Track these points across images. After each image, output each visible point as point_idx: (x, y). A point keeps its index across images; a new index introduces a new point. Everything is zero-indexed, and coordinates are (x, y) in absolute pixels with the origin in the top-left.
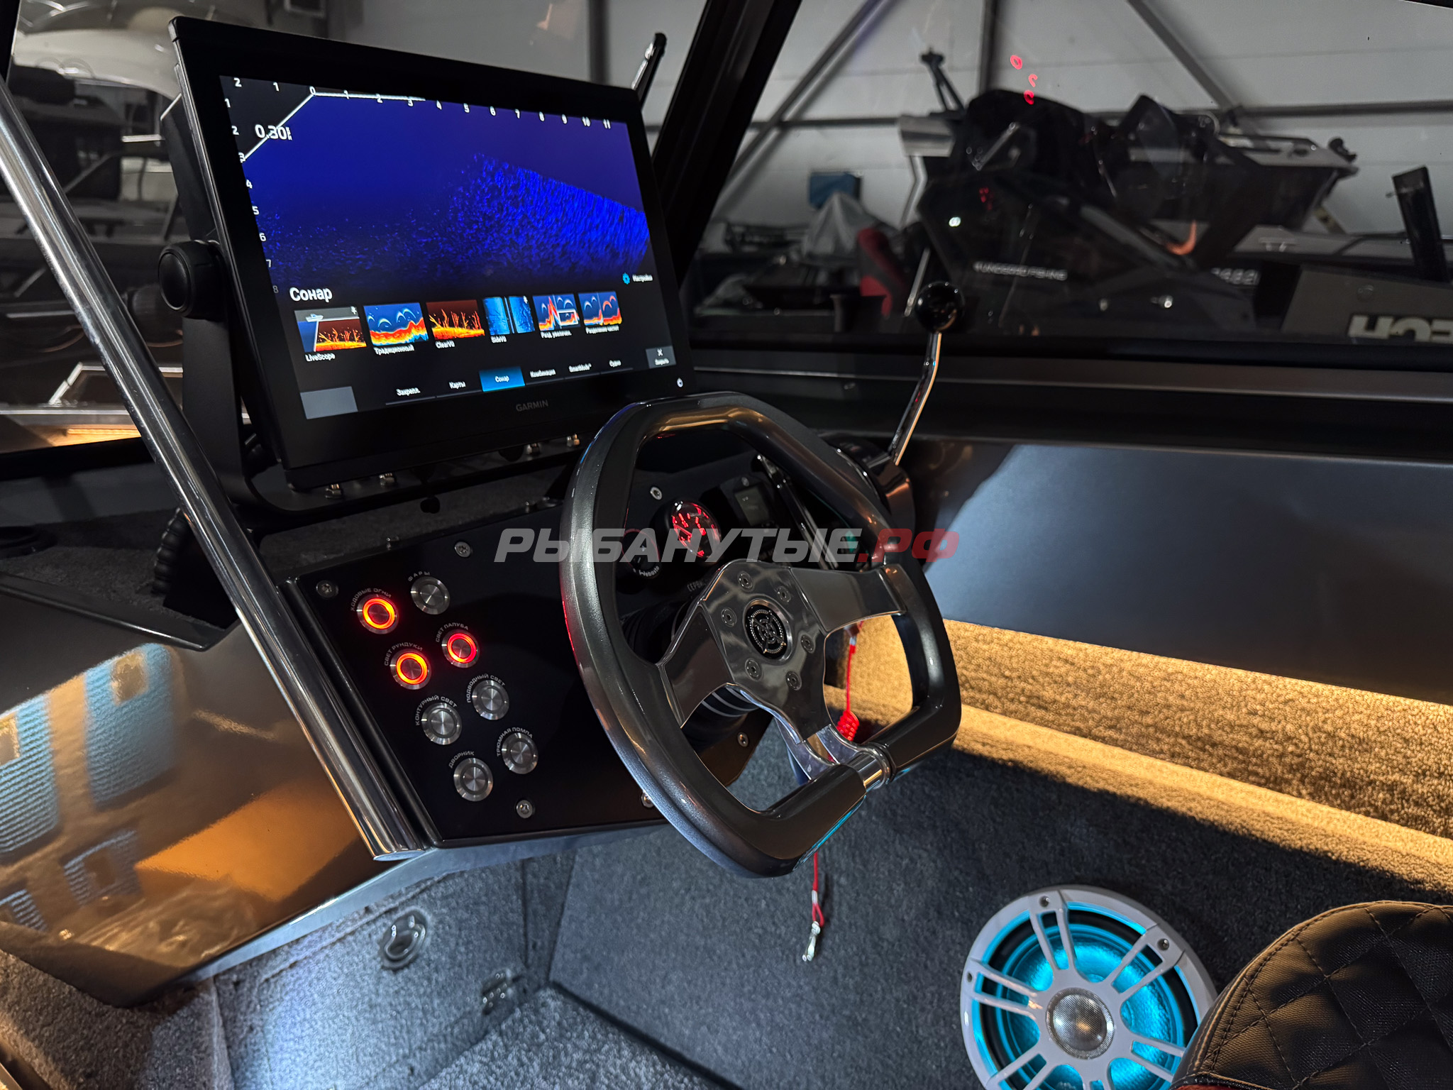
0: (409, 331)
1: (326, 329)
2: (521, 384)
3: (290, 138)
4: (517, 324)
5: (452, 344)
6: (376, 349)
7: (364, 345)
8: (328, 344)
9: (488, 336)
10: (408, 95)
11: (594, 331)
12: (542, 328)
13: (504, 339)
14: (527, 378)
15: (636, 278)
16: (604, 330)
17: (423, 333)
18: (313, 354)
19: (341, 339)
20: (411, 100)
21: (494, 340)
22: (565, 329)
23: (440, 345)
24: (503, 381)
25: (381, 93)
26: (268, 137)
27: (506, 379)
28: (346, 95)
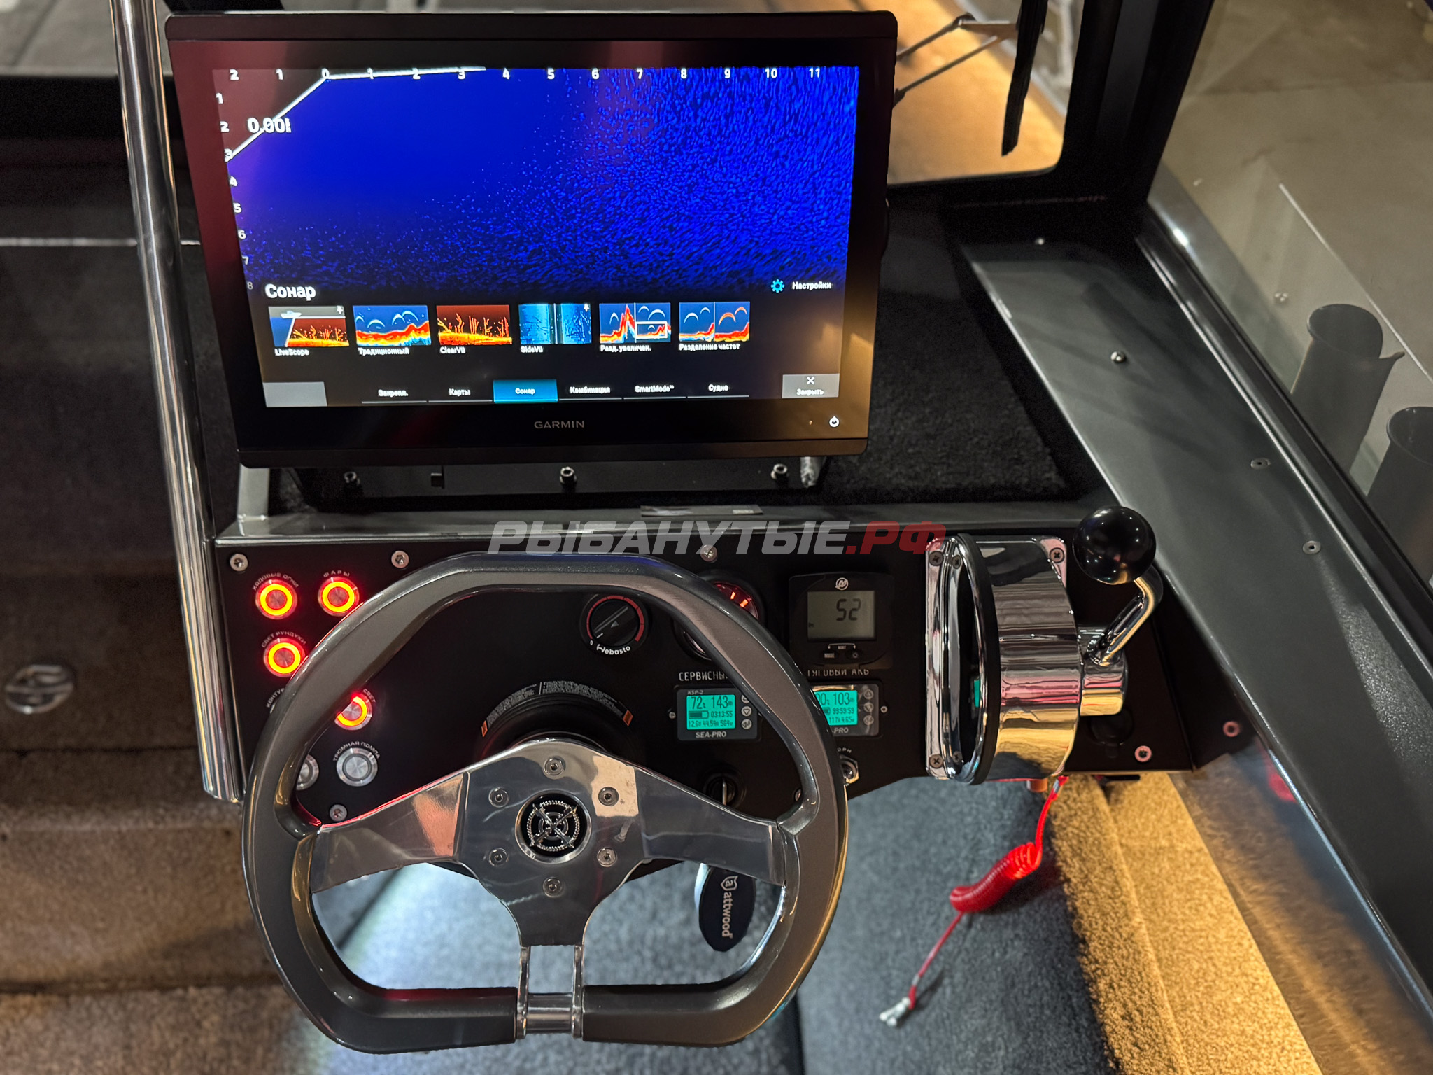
0: (407, 334)
1: (303, 326)
2: (553, 398)
3: (289, 130)
4: (564, 333)
5: (462, 350)
6: (360, 349)
7: (346, 344)
8: (304, 340)
9: (517, 343)
10: (459, 66)
11: (693, 348)
12: (602, 340)
13: (540, 349)
14: (563, 392)
15: (797, 286)
16: (715, 347)
17: (426, 337)
18: (284, 348)
19: (318, 336)
20: (462, 72)
21: (524, 350)
22: (641, 343)
23: (444, 350)
24: (526, 393)
25: (419, 67)
26: (262, 131)
27: (532, 391)
28: (371, 74)
